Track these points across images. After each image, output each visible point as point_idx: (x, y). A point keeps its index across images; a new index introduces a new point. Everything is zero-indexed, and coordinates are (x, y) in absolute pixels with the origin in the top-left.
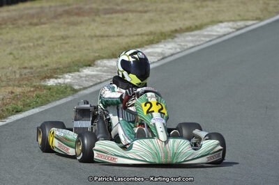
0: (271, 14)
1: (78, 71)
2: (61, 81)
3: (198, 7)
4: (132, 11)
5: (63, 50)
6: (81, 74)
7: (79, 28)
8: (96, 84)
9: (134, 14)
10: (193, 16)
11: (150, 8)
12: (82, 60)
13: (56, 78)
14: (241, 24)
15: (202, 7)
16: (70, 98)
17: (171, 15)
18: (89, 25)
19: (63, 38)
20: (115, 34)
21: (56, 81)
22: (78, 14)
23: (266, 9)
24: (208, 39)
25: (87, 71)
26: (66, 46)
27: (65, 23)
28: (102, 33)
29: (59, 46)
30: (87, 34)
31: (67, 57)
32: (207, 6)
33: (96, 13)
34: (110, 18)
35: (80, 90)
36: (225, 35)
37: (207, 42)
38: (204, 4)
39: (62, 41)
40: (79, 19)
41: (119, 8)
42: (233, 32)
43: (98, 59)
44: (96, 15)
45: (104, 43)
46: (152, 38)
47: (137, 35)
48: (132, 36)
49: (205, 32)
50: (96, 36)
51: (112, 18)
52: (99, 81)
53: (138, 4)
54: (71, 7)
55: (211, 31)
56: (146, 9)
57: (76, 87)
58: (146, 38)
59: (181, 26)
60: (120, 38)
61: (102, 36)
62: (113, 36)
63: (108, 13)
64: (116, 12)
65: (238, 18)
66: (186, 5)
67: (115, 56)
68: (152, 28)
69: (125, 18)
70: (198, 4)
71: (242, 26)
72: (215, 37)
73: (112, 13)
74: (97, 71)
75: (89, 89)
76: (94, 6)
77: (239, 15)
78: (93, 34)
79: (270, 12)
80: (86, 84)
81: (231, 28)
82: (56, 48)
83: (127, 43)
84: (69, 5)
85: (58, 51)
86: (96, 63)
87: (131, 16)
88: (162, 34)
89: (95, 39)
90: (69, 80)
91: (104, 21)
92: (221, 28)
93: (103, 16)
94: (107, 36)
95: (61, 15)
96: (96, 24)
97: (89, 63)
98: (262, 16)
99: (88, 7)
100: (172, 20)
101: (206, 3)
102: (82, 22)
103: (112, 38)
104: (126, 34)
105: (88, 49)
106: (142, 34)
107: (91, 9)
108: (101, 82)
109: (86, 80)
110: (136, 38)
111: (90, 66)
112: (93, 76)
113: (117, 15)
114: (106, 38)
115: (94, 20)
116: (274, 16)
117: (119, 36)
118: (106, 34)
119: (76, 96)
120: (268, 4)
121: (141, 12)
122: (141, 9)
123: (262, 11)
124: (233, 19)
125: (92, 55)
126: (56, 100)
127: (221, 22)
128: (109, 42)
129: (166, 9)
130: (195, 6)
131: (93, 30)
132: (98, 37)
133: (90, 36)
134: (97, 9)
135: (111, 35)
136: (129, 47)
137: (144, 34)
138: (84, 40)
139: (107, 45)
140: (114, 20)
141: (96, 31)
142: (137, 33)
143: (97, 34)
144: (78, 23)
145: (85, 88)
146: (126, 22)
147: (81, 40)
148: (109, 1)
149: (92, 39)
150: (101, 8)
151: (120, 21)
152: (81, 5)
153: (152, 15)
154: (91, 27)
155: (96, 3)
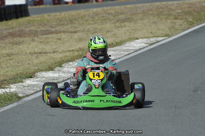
0: (177, 31)
1: (22, 82)
2: (7, 90)
3: (118, 27)
4: (64, 32)
5: (8, 65)
6: (24, 84)
7: (22, 47)
8: (37, 92)
9: (66, 34)
10: (114, 35)
11: (79, 29)
12: (24, 73)
13: (4, 88)
14: (153, 40)
15: (120, 27)
16: (15, 104)
18: (30, 44)
19: (8, 55)
20: (52, 51)
21: (4, 90)
22: (20, 36)
23: (173, 27)
24: (126, 53)
25: (28, 82)
26: (11, 61)
27: (10, 43)
28: (40, 51)
29: (5, 62)
30: (28, 52)
31: (12, 71)
32: (125, 26)
33: (35, 34)
34: (46, 38)
35: (24, 97)
36: (140, 49)
37: (126, 55)
38: (123, 24)
39: (8, 58)
40: (22, 39)
41: (53, 29)
42: (147, 46)
43: (37, 72)
44: (35, 36)
45: (42, 58)
46: (81, 53)
47: (69, 51)
48: (65, 52)
49: (124, 47)
50: (35, 53)
52: (39, 89)
53: (69, 26)
54: (14, 30)
55: (129, 46)
56: (75, 30)
57: (20, 95)
58: (76, 53)
60: (55, 54)
61: (41, 53)
62: (50, 53)
63: (45, 34)
64: (52, 33)
65: (150, 35)
66: (108, 26)
67: (51, 69)
68: (81, 45)
69: (59, 38)
70: (118, 24)
71: (154, 41)
72: (132, 51)
73: (48, 34)
74: (37, 81)
75: (31, 96)
76: (33, 28)
77: (151, 33)
78: (33, 52)
79: (177, 30)
80: (28, 92)
81: (145, 44)
82: (3, 64)
83: (61, 58)
84: (12, 28)
85: (5, 66)
86: (36, 74)
87: (63, 36)
89: (36, 55)
90: (14, 90)
91: (41, 41)
92: (137, 43)
93: (40, 37)
94: (44, 53)
95: (6, 37)
96: (35, 43)
97: (31, 75)
98: (170, 33)
99: (28, 29)
102: (23, 41)
103: (48, 54)
104: (60, 51)
105: (29, 64)
106: (72, 50)
107: (30, 30)
108: (41, 91)
109: (28, 89)
110: (68, 54)
111: (31, 77)
112: (34, 86)
113: (52, 35)
115: (33, 40)
116: (180, 33)
117: (54, 52)
118: (44, 51)
119: (20, 102)
120: (175, 23)
121: (71, 32)
122: (71, 30)
123: (170, 29)
124: (146, 36)
125: (32, 69)
126: (3, 106)
127: (137, 39)
128: (46, 57)
129: (91, 29)
130: (115, 26)
131: (33, 48)
132: (37, 53)
133: (30, 53)
134: (36, 31)
135: (48, 51)
136: (63, 61)
137: (75, 50)
138: (26, 56)
139: (44, 60)
140: (50, 40)
141: (35, 49)
142: (69, 49)
143: (37, 51)
144: (20, 43)
145: (28, 96)
146: (59, 41)
147: (23, 57)
148: (46, 25)
149: (32, 56)
150: (39, 30)
151: (55, 40)
152: (23, 28)
153: (80, 34)
154: (31, 46)
155: (34, 26)
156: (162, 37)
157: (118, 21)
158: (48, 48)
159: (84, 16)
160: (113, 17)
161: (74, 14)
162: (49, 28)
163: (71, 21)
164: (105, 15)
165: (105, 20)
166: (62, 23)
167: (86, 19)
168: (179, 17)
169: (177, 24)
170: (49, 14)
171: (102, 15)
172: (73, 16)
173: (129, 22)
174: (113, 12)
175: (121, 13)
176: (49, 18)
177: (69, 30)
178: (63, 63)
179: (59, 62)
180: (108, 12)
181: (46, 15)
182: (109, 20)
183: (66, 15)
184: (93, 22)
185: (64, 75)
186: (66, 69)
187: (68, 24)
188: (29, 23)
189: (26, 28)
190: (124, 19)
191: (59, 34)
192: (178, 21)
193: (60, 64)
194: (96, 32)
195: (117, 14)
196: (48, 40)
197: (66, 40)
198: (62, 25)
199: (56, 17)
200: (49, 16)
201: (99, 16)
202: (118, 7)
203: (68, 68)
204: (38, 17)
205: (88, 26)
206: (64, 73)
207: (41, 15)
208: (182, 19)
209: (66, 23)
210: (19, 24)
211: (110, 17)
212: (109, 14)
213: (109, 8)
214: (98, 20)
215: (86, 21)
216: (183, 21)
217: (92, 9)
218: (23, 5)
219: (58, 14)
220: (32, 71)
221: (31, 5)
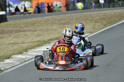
1: (3, 61)
3: (61, 28)
4: (28, 31)
6: (4, 62)
7: (3, 40)
8: (12, 67)
9: (30, 32)
10: (59, 32)
11: (37, 29)
12: (5, 56)
15: (63, 27)
17: (48, 32)
18: (8, 38)
20: (21, 42)
22: (2, 33)
23: (94, 27)
25: (7, 61)
28: (14, 42)
30: (7, 43)
32: (65, 27)
33: (11, 32)
34: (18, 35)
35: (4, 70)
38: (64, 26)
40: (3, 35)
41: (22, 29)
44: (11, 33)
45: (15, 47)
46: (39, 43)
47: (32, 42)
48: (29, 43)
50: (11, 44)
51: (19, 35)
52: (13, 65)
53: (31, 27)
56: (35, 29)
57: (2, 69)
58: (36, 43)
59: (53, 37)
60: (23, 44)
61: (14, 44)
62: (20, 43)
63: (17, 32)
64: (21, 31)
66: (55, 27)
67: (21, 53)
68: (39, 39)
69: (25, 34)
70: (61, 26)
73: (19, 32)
74: (13, 61)
75: (9, 70)
76: (10, 29)
79: (97, 29)
80: (7, 67)
86: (12, 56)
87: (28, 33)
88: (44, 41)
89: (11, 45)
91: (15, 36)
93: (14, 34)
94: (17, 43)
96: (11, 38)
97: (8, 57)
98: (92, 31)
99: (7, 29)
100: (49, 35)
101: (65, 25)
102: (4, 37)
103: (19, 44)
104: (26, 42)
105: (7, 50)
106: (34, 42)
107: (8, 30)
108: (14, 66)
109: (7, 66)
110: (31, 44)
111: (9, 58)
112: (10, 63)
113: (21, 33)
114: (17, 44)
115: (10, 36)
116: (98, 31)
117: (23, 43)
118: (17, 42)
119: (2, 73)
120: (95, 25)
121: (33, 31)
122: (33, 29)
123: (92, 28)
128: (18, 46)
129: (45, 29)
130: (59, 27)
131: (10, 41)
132: (12, 44)
133: (8, 43)
134: (12, 30)
135: (19, 43)
136: (28, 48)
137: (35, 42)
138: (6, 46)
139: (17, 48)
140: (20, 36)
141: (11, 41)
142: (32, 41)
143: (12, 43)
144: (2, 37)
145: (7, 69)
146: (26, 36)
147: (4, 46)
148: (17, 27)
149: (9, 45)
150: (13, 30)
151: (23, 36)
152: (4, 29)
153: (38, 32)
154: (8, 39)
155: (11, 27)
156: (88, 33)
157: (61, 24)
158: (19, 40)
159: (41, 21)
160: (58, 22)
161: (34, 20)
162: (20, 29)
163: (33, 24)
164: (53, 20)
165: (53, 23)
166: (27, 25)
167: (42, 23)
168: (98, 21)
169: (96, 25)
170: (19, 20)
171: (51, 21)
172: (34, 21)
173: (68, 24)
174: (58, 18)
175: (63, 19)
176: (19, 22)
177: (32, 30)
178: (28, 50)
179: (26, 49)
180: (55, 19)
181: (17, 21)
182: (56, 23)
183: (30, 21)
184: (46, 25)
185: (28, 57)
186: (30, 53)
187: (31, 26)
188: (7, 26)
189: (5, 28)
190: (65, 23)
191: (26, 32)
192: (97, 24)
193: (26, 50)
194: (48, 31)
195: (60, 20)
196: (19, 36)
197: (29, 35)
198: (27, 26)
199: (24, 22)
200: (19, 21)
201: (50, 21)
202: (61, 16)
203: (31, 52)
204: (13, 22)
205: (43, 27)
206: (29, 55)
207: (14, 21)
208: (100, 23)
209: (30, 25)
210: (1, 26)
211: (56, 21)
212: (56, 20)
213: (56, 16)
214: (49, 23)
215: (42, 24)
216: (100, 24)
217: (45, 17)
218: (4, 15)
219: (25, 20)
220: (9, 54)
221: (8, 15)
